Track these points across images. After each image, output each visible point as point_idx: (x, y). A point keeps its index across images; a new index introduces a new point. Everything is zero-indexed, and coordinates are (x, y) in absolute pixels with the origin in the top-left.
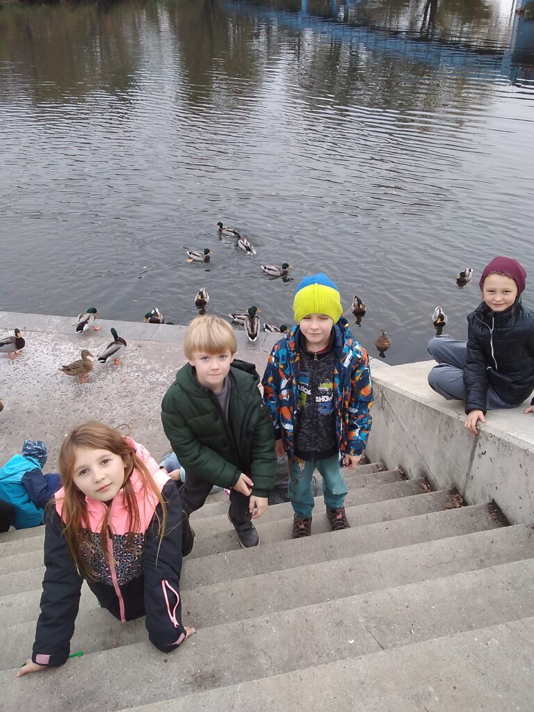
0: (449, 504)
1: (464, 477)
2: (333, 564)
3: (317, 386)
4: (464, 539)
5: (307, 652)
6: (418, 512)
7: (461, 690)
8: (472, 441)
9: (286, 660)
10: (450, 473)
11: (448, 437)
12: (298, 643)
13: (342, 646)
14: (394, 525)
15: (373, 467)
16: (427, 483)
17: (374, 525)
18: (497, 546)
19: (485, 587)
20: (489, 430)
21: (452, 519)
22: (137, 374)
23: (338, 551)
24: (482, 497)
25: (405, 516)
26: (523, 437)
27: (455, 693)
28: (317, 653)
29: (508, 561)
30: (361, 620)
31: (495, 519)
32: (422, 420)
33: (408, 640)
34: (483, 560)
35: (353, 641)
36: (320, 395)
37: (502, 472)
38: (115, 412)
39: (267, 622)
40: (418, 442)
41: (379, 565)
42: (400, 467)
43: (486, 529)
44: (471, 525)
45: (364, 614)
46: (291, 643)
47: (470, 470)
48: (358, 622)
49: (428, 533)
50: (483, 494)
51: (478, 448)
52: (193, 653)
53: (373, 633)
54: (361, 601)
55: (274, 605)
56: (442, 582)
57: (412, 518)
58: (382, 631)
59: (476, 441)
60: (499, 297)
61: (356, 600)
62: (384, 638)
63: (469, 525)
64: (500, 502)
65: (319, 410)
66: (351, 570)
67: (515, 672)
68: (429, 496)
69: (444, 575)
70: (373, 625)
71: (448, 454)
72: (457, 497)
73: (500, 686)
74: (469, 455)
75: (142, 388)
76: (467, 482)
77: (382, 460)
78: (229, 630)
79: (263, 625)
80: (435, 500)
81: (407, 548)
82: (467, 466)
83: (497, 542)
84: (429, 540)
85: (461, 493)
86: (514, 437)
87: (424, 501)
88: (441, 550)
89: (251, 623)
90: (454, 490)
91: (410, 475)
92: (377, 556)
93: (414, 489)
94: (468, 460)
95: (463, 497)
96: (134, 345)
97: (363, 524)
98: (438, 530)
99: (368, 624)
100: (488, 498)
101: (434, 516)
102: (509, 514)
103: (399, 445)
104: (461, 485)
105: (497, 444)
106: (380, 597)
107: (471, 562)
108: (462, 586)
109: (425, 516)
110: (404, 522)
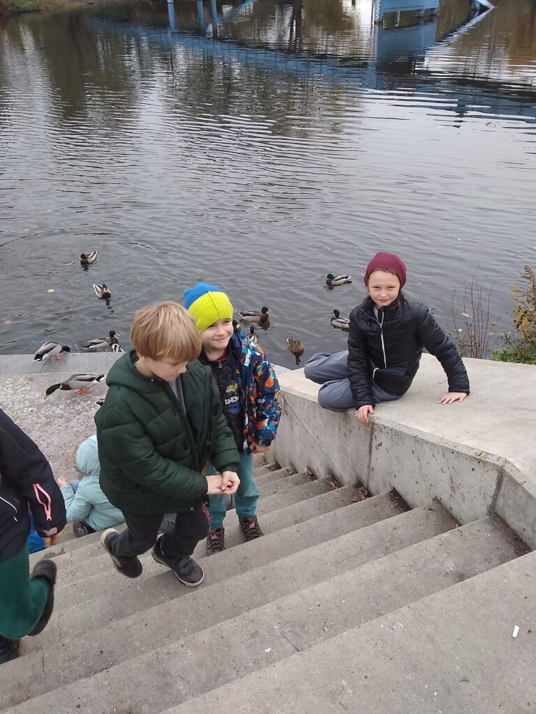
0: (355, 498)
1: (366, 470)
2: (247, 576)
3: (225, 390)
4: (369, 530)
5: (225, 669)
6: (327, 510)
7: (372, 678)
8: (369, 434)
9: (204, 681)
10: (353, 468)
11: (348, 433)
12: (215, 662)
13: (259, 657)
14: (304, 526)
15: (283, 472)
16: (334, 480)
17: (285, 530)
18: (400, 532)
19: (390, 574)
20: (382, 422)
21: (358, 511)
22: (31, 409)
23: (253, 562)
24: (384, 487)
25: (314, 516)
26: (412, 425)
27: (366, 683)
28: (235, 668)
29: (411, 544)
30: (276, 627)
31: (397, 506)
32: (322, 420)
33: (322, 638)
34: (387, 547)
35: (269, 649)
36: (228, 398)
37: (398, 460)
39: (183, 646)
40: (321, 442)
41: (292, 568)
42: (309, 468)
43: (389, 517)
44: (376, 515)
45: (278, 621)
46: (208, 663)
47: (370, 462)
48: (273, 629)
49: (337, 529)
50: (385, 483)
51: (374, 439)
52: (107, 693)
53: (288, 638)
54: (275, 608)
55: (191, 627)
56: (349, 575)
57: (321, 517)
58: (297, 634)
59: (372, 434)
60: (383, 294)
61: (269, 608)
62: (299, 640)
63: (374, 515)
64: (399, 489)
66: (264, 578)
67: (421, 651)
68: (336, 493)
69: (352, 568)
70: (288, 630)
71: (350, 449)
72: (361, 489)
73: (408, 668)
74: (368, 448)
75: (37, 423)
76: (369, 474)
77: (291, 464)
78: (143, 662)
79: (178, 650)
80: (342, 495)
81: (316, 547)
82: (368, 459)
83: (399, 528)
84: (338, 536)
85: (365, 485)
86: (404, 426)
87: (331, 498)
88: (349, 544)
89: (165, 651)
90: (359, 484)
91: (318, 475)
92: (288, 561)
93: (322, 488)
94: (368, 453)
95: (367, 489)
96: (25, 379)
97: (276, 530)
98: (346, 524)
99: (283, 629)
100: (388, 487)
101: (340, 512)
102: (409, 499)
103: (306, 446)
104: (364, 478)
105: (390, 434)
106: (292, 600)
107: (377, 551)
108: (369, 576)
109: (332, 513)
110: (312, 522)
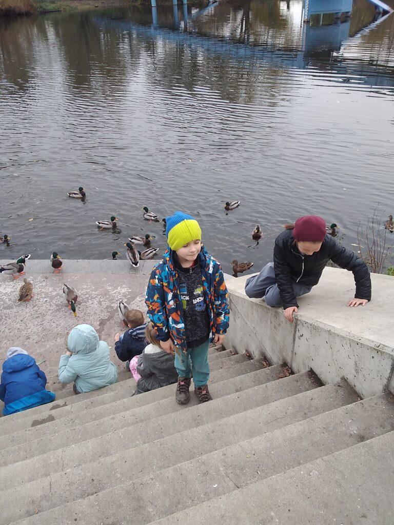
0: (282, 375)
1: (290, 354)
2: (200, 429)
3: (193, 292)
4: (293, 399)
5: (183, 498)
6: (260, 383)
7: (293, 511)
8: (293, 328)
9: (167, 506)
10: (281, 352)
11: (277, 326)
12: (176, 492)
13: (209, 490)
14: (243, 394)
15: (227, 353)
16: (265, 361)
17: (229, 396)
18: (315, 402)
19: (308, 433)
20: (304, 319)
21: (284, 385)
22: (45, 299)
23: (204, 419)
24: (304, 367)
25: (251, 387)
26: (327, 322)
27: (289, 514)
28: (190, 498)
29: (324, 411)
30: (221, 469)
31: (313, 382)
32: (258, 315)
33: (256, 479)
34: (306, 413)
35: (216, 485)
36: (196, 298)
37: (315, 348)
38: (29, 331)
39: (152, 479)
40: (257, 332)
41: (234, 425)
42: (247, 351)
43: (307, 390)
44: (297, 388)
45: (223, 464)
46: (171, 493)
47: (293, 348)
48: (219, 471)
49: (268, 397)
50: (304, 364)
51: (297, 332)
52: (96, 511)
53: (231, 477)
54: (221, 455)
55: (158, 465)
56: (277, 433)
57: (256, 388)
58: (237, 475)
59: (296, 327)
61: (217, 454)
62: (238, 479)
64: (315, 370)
65: (196, 309)
66: (213, 432)
67: (331, 493)
68: (267, 370)
69: (279, 427)
70: (230, 471)
71: (278, 338)
72: (286, 368)
73: (321, 505)
74: (292, 338)
75: (49, 310)
76: (292, 358)
77: (234, 347)
78: (123, 490)
79: (149, 482)
80: (271, 372)
81: (253, 411)
82: (292, 345)
83: (315, 399)
84: (269, 403)
85: (289, 365)
86: (320, 322)
87: (264, 374)
88: (277, 409)
89: (140, 482)
90: (285, 364)
91: (254, 356)
92: (231, 419)
93: (257, 366)
94: (292, 342)
95: (291, 368)
96: (42, 277)
97: (222, 396)
98: (274, 394)
99: (227, 471)
100: (307, 368)
101: (272, 384)
102: (323, 377)
103: (245, 334)
104: (289, 360)
105: (310, 328)
106: (234, 449)
107: (298, 416)
108: (292, 434)
109: (264, 385)
110: (249, 391)
